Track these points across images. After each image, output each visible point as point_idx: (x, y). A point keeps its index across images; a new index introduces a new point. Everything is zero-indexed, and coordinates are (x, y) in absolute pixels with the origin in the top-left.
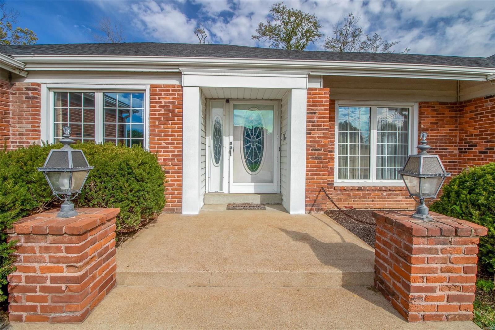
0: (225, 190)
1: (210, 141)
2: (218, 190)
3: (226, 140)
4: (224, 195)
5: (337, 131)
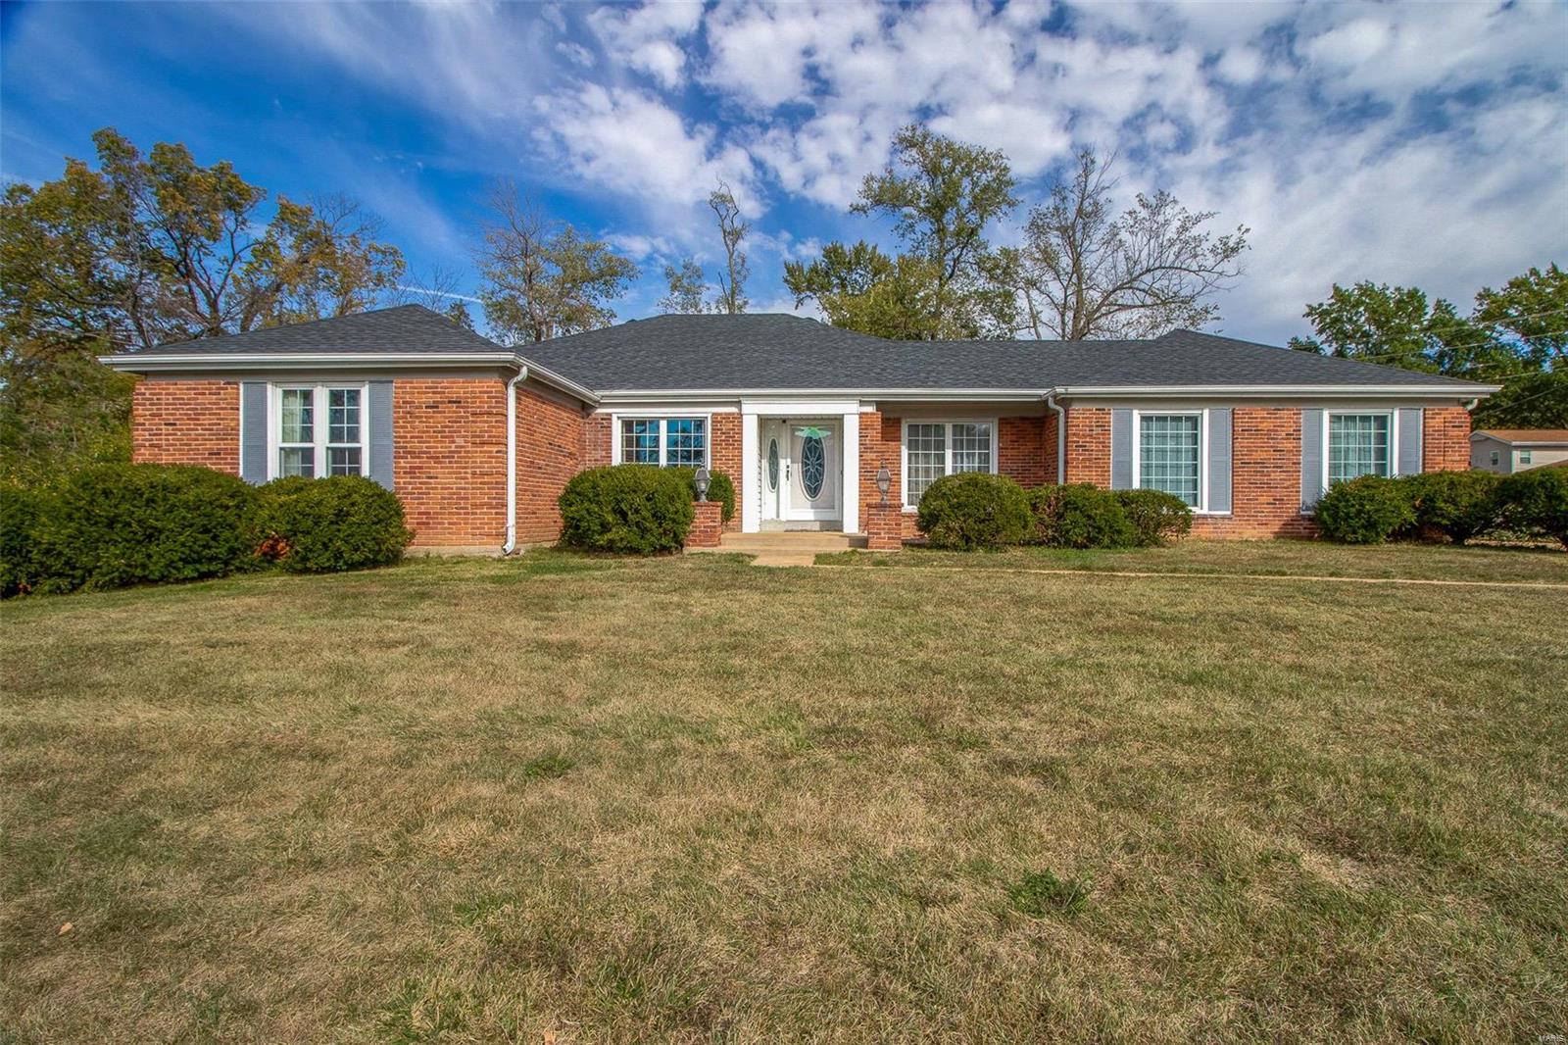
0: (783, 518)
1: (765, 464)
2: (774, 517)
3: (783, 463)
4: (781, 522)
5: (905, 452)
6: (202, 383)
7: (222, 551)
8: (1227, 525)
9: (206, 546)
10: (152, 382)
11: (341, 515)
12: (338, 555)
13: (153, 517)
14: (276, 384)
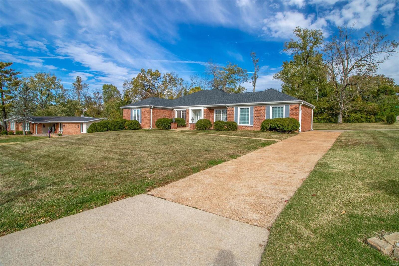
5: (215, 115)
6: (128, 109)
7: (122, 128)
8: (252, 128)
9: (120, 127)
10: (125, 109)
11: (131, 124)
12: (131, 128)
13: (116, 124)
14: (133, 109)
